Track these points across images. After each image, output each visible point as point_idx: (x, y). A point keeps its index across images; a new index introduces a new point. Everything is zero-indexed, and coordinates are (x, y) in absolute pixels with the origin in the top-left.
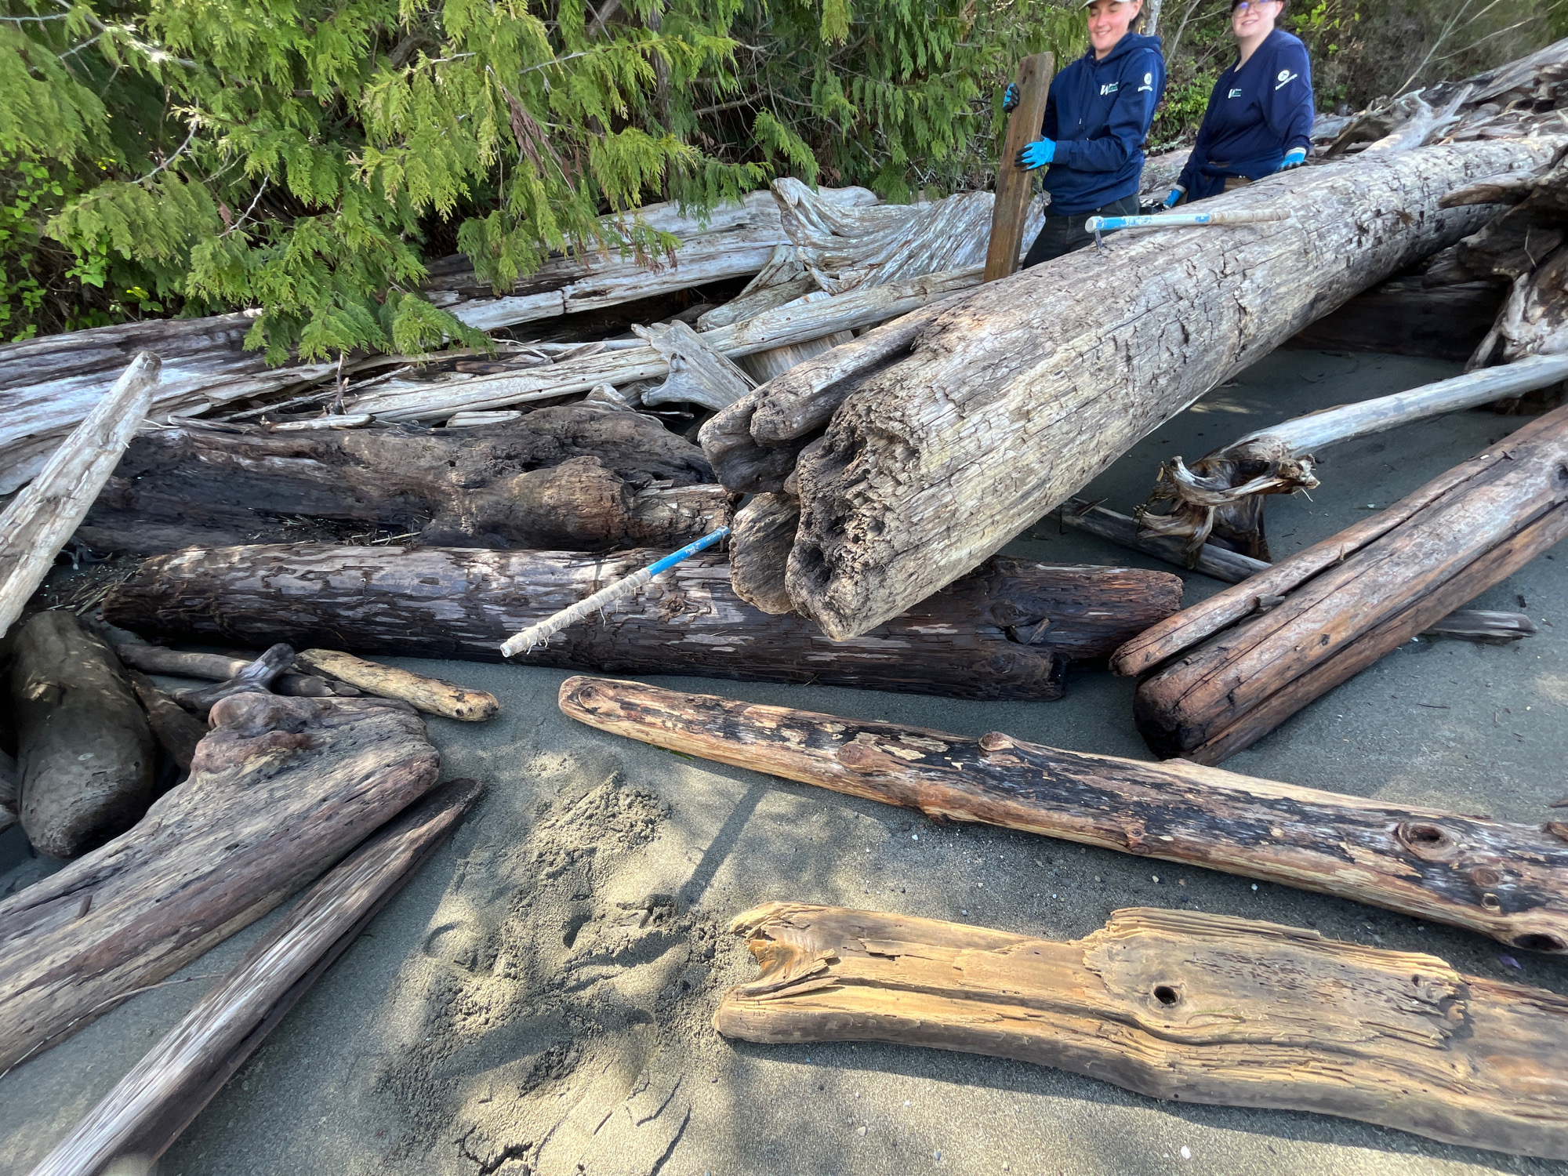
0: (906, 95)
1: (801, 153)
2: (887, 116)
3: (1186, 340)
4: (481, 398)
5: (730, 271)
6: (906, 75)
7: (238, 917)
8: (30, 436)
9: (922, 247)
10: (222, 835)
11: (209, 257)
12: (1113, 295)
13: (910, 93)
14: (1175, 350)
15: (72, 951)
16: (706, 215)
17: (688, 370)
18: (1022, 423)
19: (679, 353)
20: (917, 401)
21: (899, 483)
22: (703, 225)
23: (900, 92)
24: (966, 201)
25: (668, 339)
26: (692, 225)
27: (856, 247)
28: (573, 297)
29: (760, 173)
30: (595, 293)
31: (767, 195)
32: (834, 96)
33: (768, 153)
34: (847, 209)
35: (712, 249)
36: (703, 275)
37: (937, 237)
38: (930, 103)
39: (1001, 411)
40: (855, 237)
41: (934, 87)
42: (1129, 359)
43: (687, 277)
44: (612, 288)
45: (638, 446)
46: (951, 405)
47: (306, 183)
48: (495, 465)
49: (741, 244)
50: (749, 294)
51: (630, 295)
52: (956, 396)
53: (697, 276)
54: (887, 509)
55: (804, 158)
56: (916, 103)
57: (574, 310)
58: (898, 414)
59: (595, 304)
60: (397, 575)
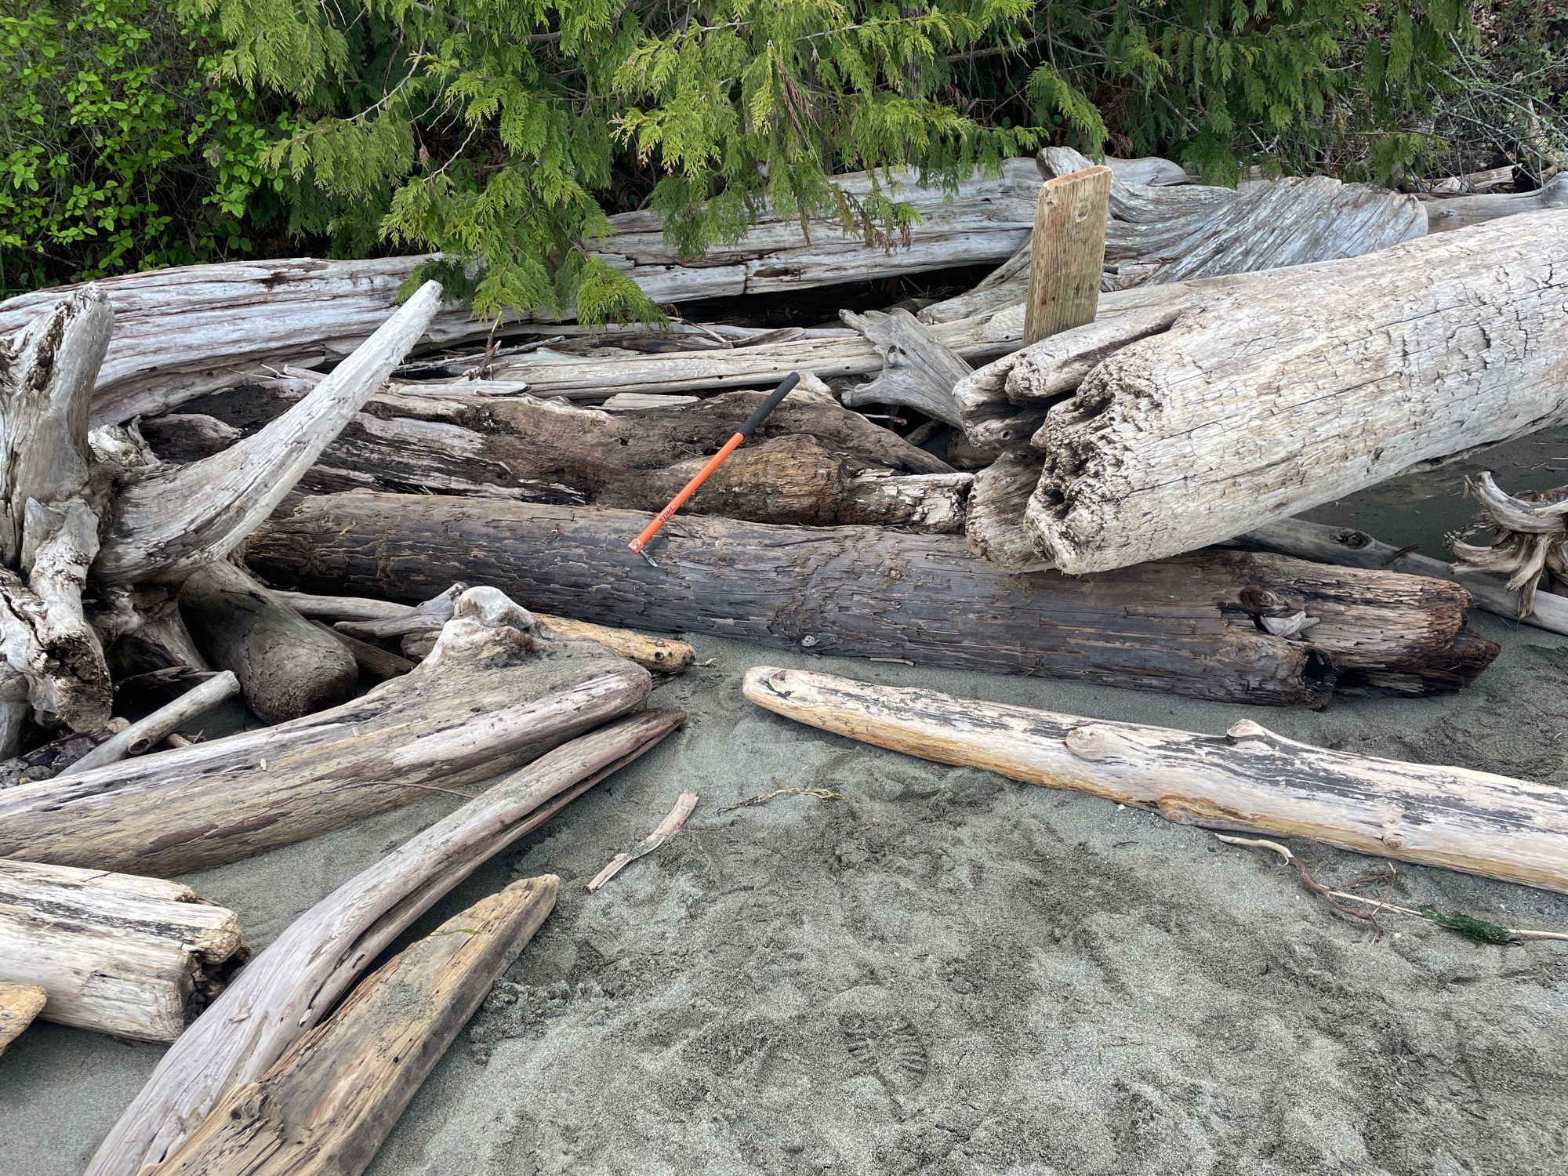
0: (1235, 49)
1: (1088, 117)
2: (1207, 73)
3: (1488, 345)
4: (650, 378)
5: (966, 256)
6: (1239, 25)
7: (478, 768)
8: (153, 369)
9: (1236, 239)
10: (465, 700)
11: (411, 200)
12: (1392, 292)
13: (1242, 48)
14: (1471, 354)
15: (353, 759)
16: (954, 186)
17: (907, 367)
18: (1273, 397)
19: (898, 345)
20: (1165, 365)
21: (1140, 430)
22: (949, 198)
23: (1227, 46)
24: (1300, 187)
25: (886, 327)
26: (932, 196)
27: (1144, 235)
28: (758, 274)
29: (1029, 139)
30: (786, 272)
31: (1030, 164)
32: (1139, 50)
33: (1040, 114)
34: (1137, 188)
35: (946, 228)
36: (929, 259)
37: (1257, 228)
38: (1270, 58)
39: (1250, 382)
40: (1146, 223)
41: (1279, 40)
42: (1405, 354)
43: (907, 260)
44: (807, 267)
45: (844, 441)
46: (1199, 371)
47: (518, 131)
48: (674, 448)
49: (986, 223)
50: (993, 285)
51: (831, 277)
52: (1205, 364)
53: (922, 260)
54: (1126, 449)
55: (1090, 121)
56: (1250, 59)
57: (756, 291)
58: (1146, 374)
59: (784, 285)
60: (592, 529)
